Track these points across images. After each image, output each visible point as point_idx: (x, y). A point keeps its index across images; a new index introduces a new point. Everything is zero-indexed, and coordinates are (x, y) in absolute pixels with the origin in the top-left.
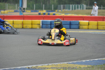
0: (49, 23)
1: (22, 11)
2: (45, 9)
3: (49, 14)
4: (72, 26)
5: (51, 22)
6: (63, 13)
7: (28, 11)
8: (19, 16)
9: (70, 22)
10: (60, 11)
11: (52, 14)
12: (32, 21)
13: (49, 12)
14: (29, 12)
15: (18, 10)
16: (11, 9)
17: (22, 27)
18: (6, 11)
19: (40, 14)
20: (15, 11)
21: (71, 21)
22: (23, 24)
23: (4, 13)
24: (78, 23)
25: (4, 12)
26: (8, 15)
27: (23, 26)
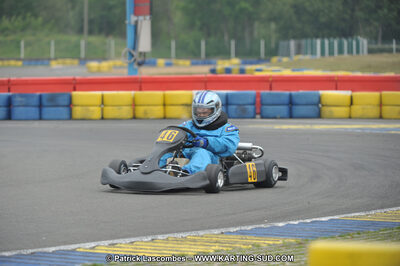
4: (298, 110)
5: (227, 97)
8: (124, 79)
9: (291, 96)
12: (164, 96)
17: (131, 116)
21: (293, 92)
22: (134, 105)
24: (316, 100)
27: (134, 110)
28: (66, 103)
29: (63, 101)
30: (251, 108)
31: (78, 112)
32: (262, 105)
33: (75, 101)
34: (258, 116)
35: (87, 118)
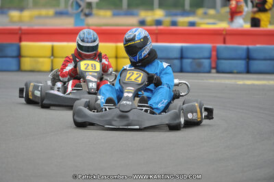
0: (177, 55)
1: (82, 14)
2: (161, 6)
3: (174, 23)
4: (255, 65)
5: (182, 50)
6: (221, 20)
7: (102, 13)
8: (71, 30)
9: (248, 50)
10: (212, 12)
11: (183, 22)
12: (117, 48)
13: (176, 15)
14: (104, 17)
15: (70, 9)
16: (46, 6)
18: (26, 14)
19: (142, 23)
20: (60, 14)
21: (251, 47)
23: (20, 21)
25: (20, 17)
26: (36, 27)
28: (15, 54)
29: (12, 51)
30: (206, 62)
31: (27, 63)
32: (218, 58)
33: (24, 52)
34: (214, 71)
35: (37, 69)
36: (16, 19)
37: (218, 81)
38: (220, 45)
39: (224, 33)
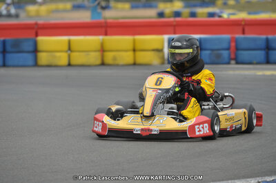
1: (99, 7)
3: (193, 15)
5: (200, 40)
6: (241, 10)
7: (120, 5)
9: (267, 40)
10: (231, 3)
11: (203, 13)
12: (134, 41)
13: (195, 6)
14: (123, 9)
15: (86, 3)
17: (99, 62)
18: (43, 9)
19: (161, 15)
20: (77, 7)
21: (270, 37)
22: (103, 50)
23: (38, 15)
25: (37, 11)
26: (53, 21)
27: (103, 56)
28: (31, 48)
29: (28, 46)
30: (225, 54)
31: (43, 58)
32: (237, 49)
33: (40, 47)
34: (233, 62)
35: (53, 64)
36: (33, 13)
37: (237, 72)
38: (239, 36)
39: (243, 23)
